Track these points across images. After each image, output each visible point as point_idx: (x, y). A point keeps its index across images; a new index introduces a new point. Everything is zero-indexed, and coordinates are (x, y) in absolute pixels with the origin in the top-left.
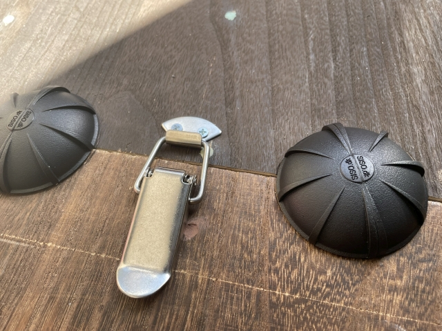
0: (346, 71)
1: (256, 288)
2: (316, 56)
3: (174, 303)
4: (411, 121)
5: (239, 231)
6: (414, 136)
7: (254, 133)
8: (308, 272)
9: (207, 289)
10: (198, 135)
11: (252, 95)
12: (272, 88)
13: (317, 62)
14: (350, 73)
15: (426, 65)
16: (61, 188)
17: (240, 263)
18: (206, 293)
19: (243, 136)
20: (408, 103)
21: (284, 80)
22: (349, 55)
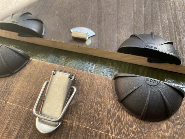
0: (149, 12)
1: (99, 132)
2: (137, 5)
3: (61, 136)
4: (175, 33)
5: (94, 103)
6: (176, 39)
7: (109, 35)
8: (124, 125)
9: (77, 130)
10: (85, 34)
11: (109, 20)
12: (118, 17)
13: (137, 8)
14: (151, 13)
15: (183, 11)
16: (15, 76)
17: (93, 119)
18: (76, 132)
19: (104, 36)
20: (174, 26)
21: (123, 14)
22: (151, 5)
